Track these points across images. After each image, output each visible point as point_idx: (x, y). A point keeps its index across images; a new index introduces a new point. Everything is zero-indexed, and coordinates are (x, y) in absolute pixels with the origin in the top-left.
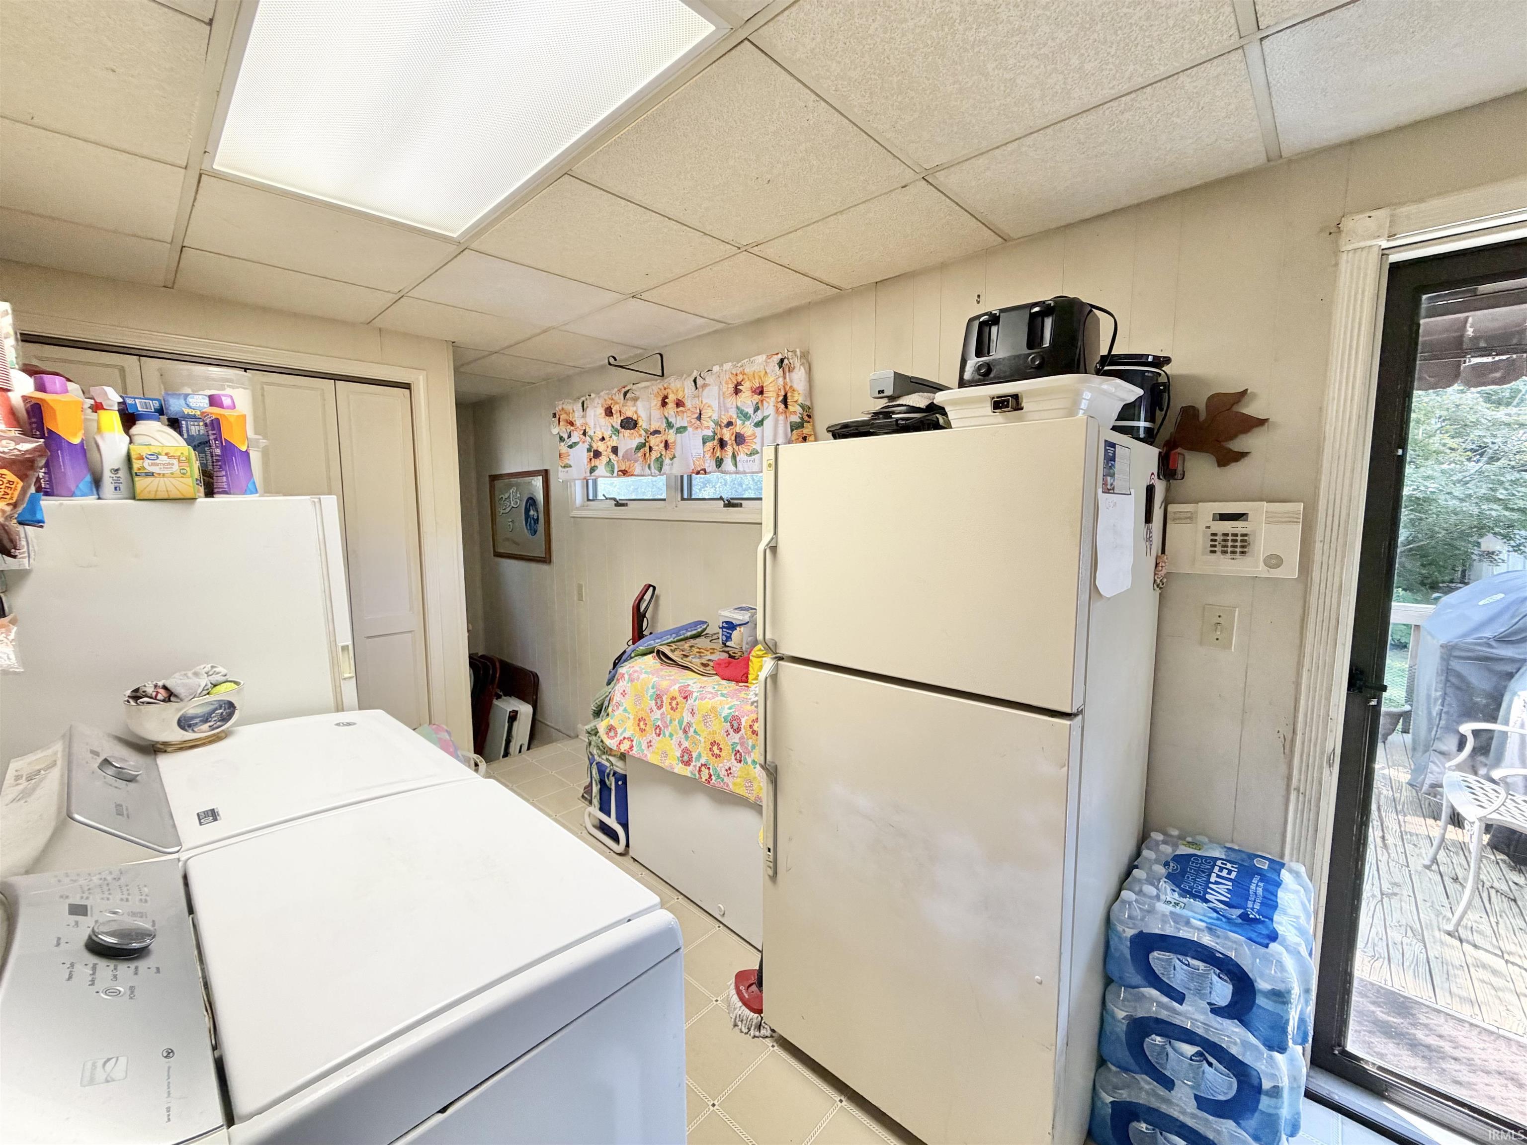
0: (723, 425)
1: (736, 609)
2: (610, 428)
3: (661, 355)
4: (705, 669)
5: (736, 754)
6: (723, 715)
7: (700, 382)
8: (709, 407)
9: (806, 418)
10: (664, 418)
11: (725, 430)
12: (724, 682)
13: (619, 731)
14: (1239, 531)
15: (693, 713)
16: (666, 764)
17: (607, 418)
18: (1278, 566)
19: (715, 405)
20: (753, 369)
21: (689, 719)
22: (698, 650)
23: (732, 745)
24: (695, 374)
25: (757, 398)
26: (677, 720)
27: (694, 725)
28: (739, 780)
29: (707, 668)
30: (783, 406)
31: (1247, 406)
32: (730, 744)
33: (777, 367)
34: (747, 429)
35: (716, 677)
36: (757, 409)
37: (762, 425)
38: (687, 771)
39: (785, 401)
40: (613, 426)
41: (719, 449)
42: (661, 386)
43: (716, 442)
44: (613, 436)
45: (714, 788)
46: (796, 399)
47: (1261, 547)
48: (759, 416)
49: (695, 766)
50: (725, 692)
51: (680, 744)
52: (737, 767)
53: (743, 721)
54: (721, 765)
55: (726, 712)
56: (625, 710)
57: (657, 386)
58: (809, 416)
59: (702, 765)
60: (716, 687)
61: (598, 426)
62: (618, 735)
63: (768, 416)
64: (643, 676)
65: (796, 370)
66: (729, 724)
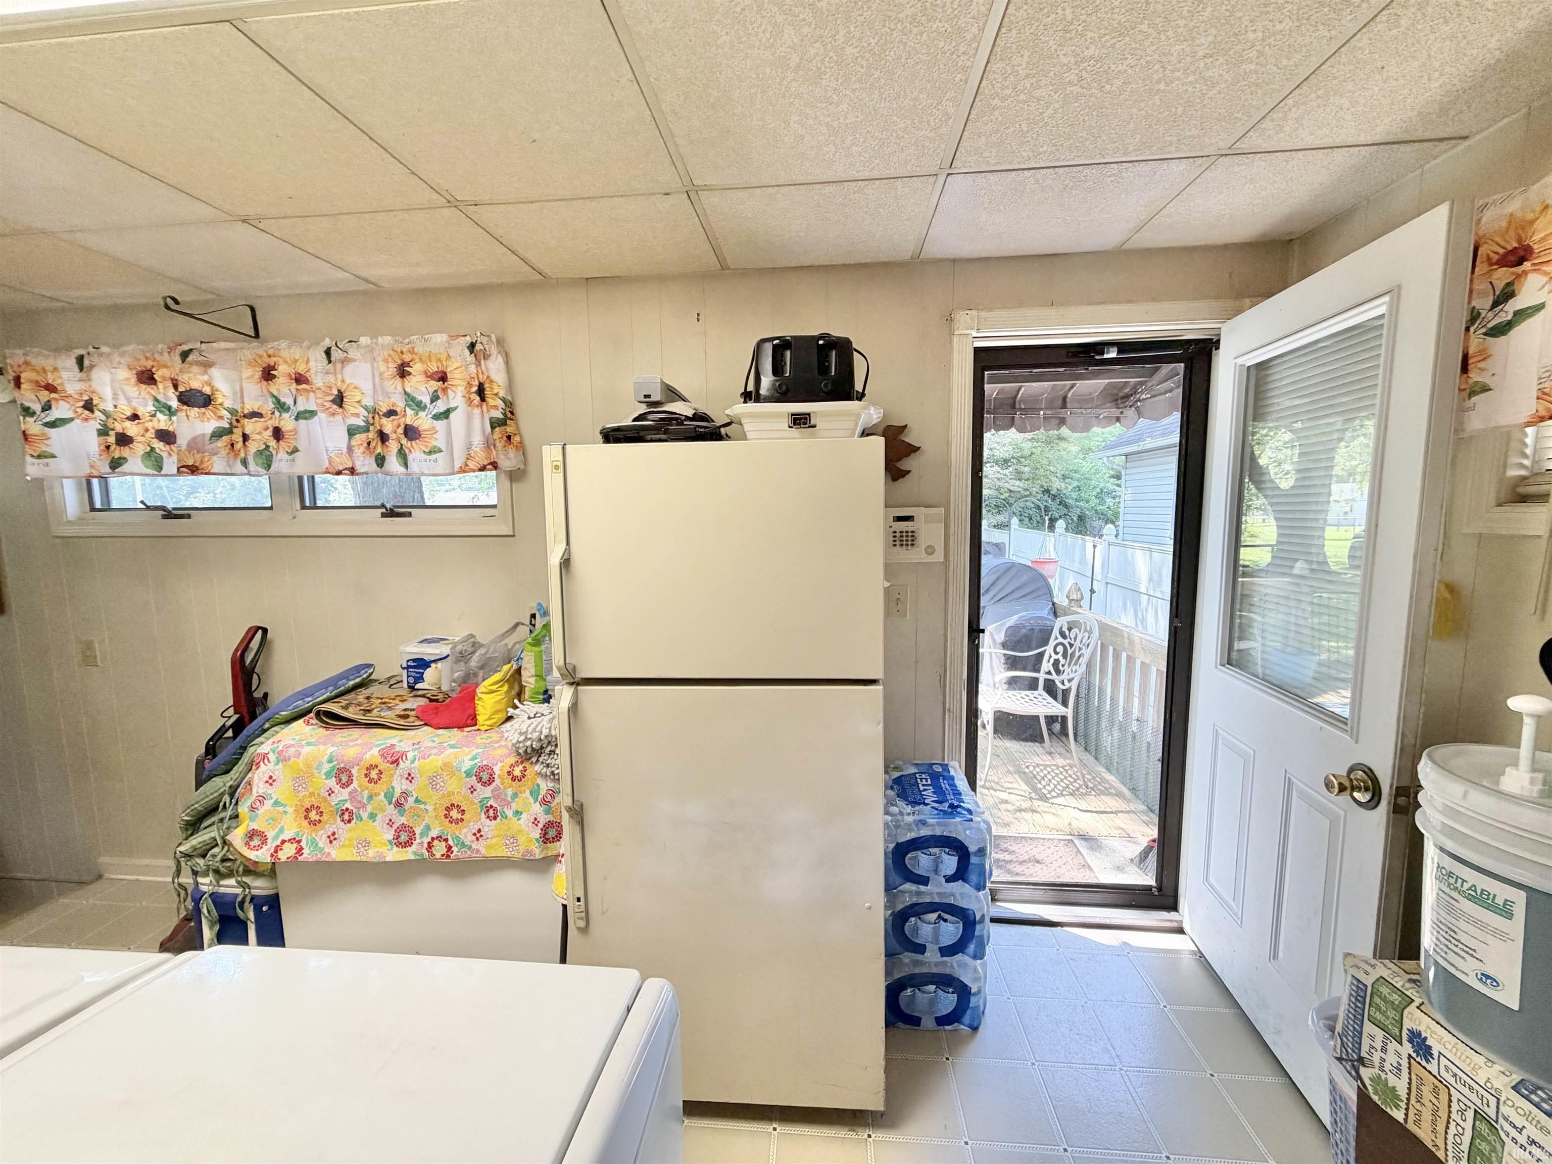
0: (381, 413)
1: (421, 642)
2: (151, 403)
3: (253, 310)
4: (404, 722)
5: (488, 811)
6: (464, 769)
7: (336, 354)
8: (355, 388)
9: (509, 415)
10: (268, 396)
11: (384, 420)
12: (441, 731)
13: (270, 835)
14: (910, 529)
15: (410, 778)
16: (370, 855)
17: (144, 386)
18: (932, 553)
19: (367, 386)
20: (429, 349)
21: (404, 787)
22: (380, 701)
23: (480, 802)
24: (327, 342)
25: (435, 385)
26: (382, 794)
27: (414, 793)
28: (494, 840)
29: (409, 720)
30: (478, 398)
31: (905, 436)
32: (476, 801)
33: (467, 352)
34: (423, 421)
35: (426, 728)
36: (435, 398)
37: (447, 417)
38: (408, 854)
39: (481, 392)
40: (157, 400)
41: (379, 443)
42: (261, 351)
43: (371, 435)
44: (158, 414)
45: (459, 862)
46: (496, 391)
47: (923, 541)
48: (440, 406)
49: (421, 844)
50: (454, 742)
51: (391, 823)
52: (488, 827)
53: (497, 769)
54: (465, 830)
55: (467, 765)
56: (277, 803)
57: (251, 350)
58: (512, 413)
59: (433, 839)
60: (436, 739)
61: (121, 397)
62: (269, 841)
63: (456, 408)
64: (306, 750)
65: (493, 358)
66: (474, 778)
